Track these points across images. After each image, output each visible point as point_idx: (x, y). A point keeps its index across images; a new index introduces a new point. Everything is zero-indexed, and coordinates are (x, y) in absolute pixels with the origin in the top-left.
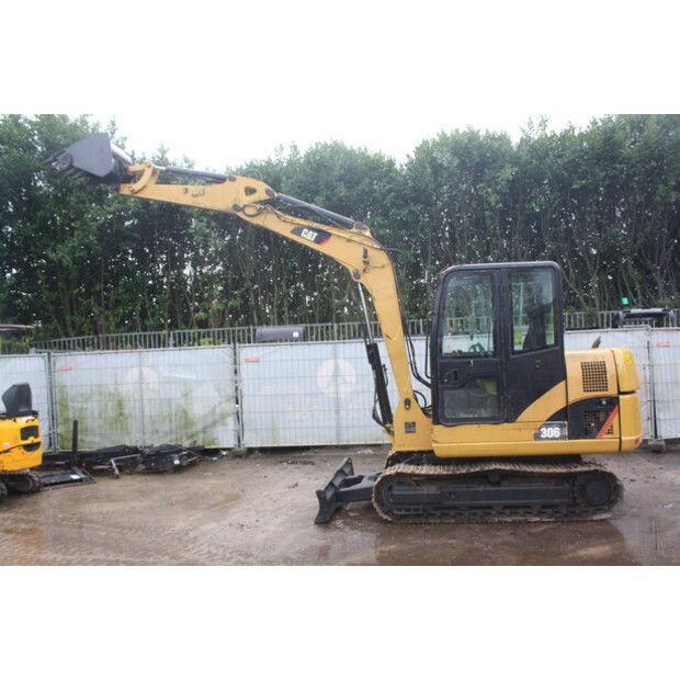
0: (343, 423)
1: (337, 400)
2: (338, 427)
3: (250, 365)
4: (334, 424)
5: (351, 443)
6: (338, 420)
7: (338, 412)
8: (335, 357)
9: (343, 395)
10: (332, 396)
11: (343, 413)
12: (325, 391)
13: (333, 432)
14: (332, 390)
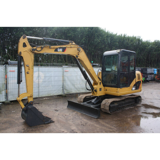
0: (40, 91)
1: (39, 84)
2: (39, 92)
3: (11, 73)
4: (37, 91)
5: (42, 96)
6: (39, 90)
7: (38, 87)
8: (39, 71)
9: (40, 83)
10: (37, 83)
11: (40, 88)
12: (35, 81)
13: (37, 94)
14: (37, 81)
